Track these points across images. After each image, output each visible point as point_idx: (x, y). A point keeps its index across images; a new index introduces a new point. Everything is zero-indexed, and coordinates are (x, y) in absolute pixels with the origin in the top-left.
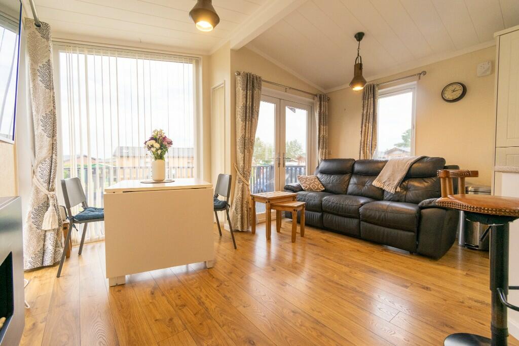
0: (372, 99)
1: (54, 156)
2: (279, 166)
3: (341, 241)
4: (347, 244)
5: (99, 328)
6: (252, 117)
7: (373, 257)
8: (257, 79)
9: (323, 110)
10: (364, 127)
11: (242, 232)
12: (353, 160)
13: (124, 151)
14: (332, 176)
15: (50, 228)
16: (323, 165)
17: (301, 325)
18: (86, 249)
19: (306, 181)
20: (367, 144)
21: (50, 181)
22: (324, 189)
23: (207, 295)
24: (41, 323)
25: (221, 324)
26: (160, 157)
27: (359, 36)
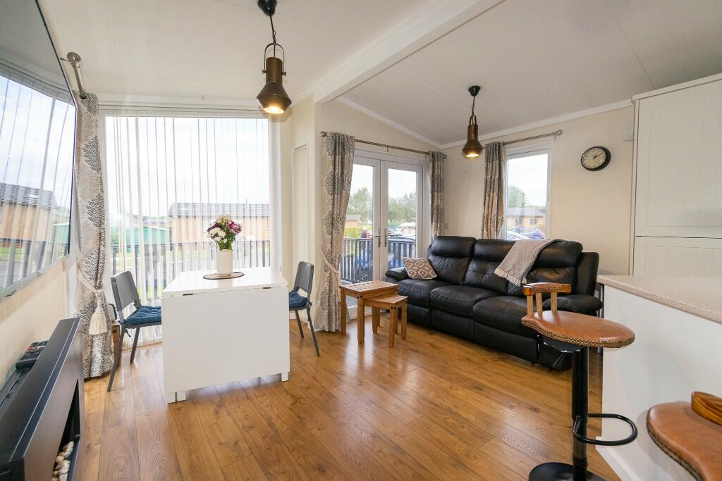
0: (498, 161)
1: (102, 248)
2: (379, 246)
3: (451, 346)
4: (457, 351)
5: (158, 452)
6: (342, 188)
7: (484, 369)
8: (348, 140)
9: (436, 172)
10: (487, 198)
11: (329, 332)
12: (474, 239)
13: (183, 209)
14: (447, 260)
15: (98, 333)
16: (437, 245)
17: (379, 451)
18: (139, 355)
19: (414, 265)
20: (491, 219)
21: (97, 277)
22: (436, 276)
23: (278, 415)
24: (97, 444)
25: (291, 449)
26: (226, 246)
27: (474, 91)
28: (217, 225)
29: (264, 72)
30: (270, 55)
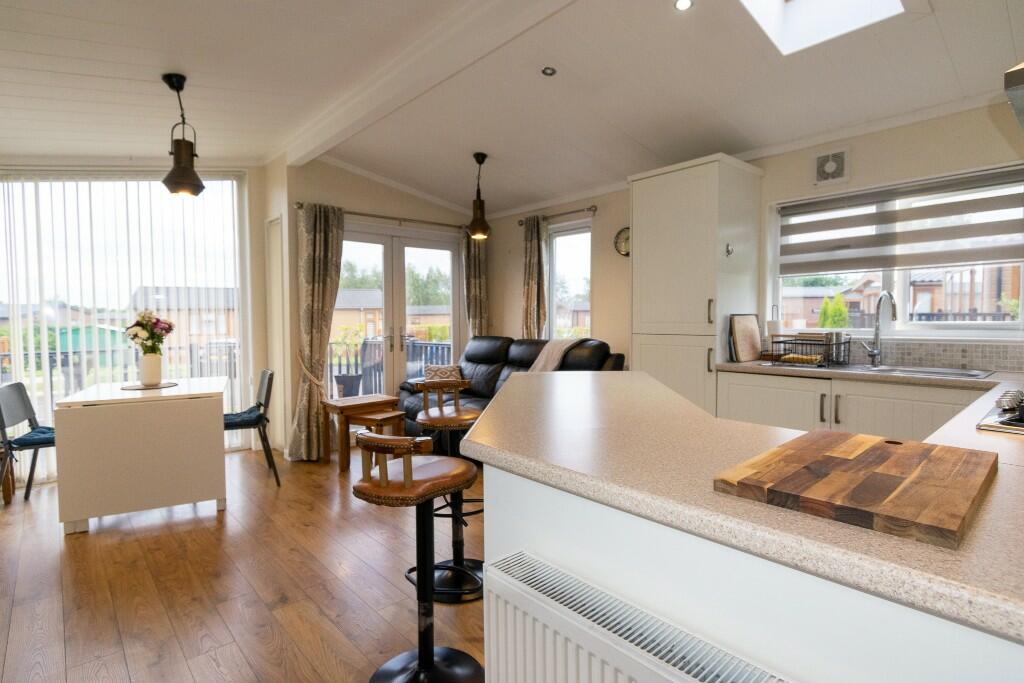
2: (392, 350)
6: (325, 275)
8: (334, 213)
9: (473, 252)
10: (526, 287)
11: (309, 461)
12: (512, 339)
26: (153, 349)
27: (480, 158)
28: (138, 324)
29: (171, 153)
30: (178, 136)
